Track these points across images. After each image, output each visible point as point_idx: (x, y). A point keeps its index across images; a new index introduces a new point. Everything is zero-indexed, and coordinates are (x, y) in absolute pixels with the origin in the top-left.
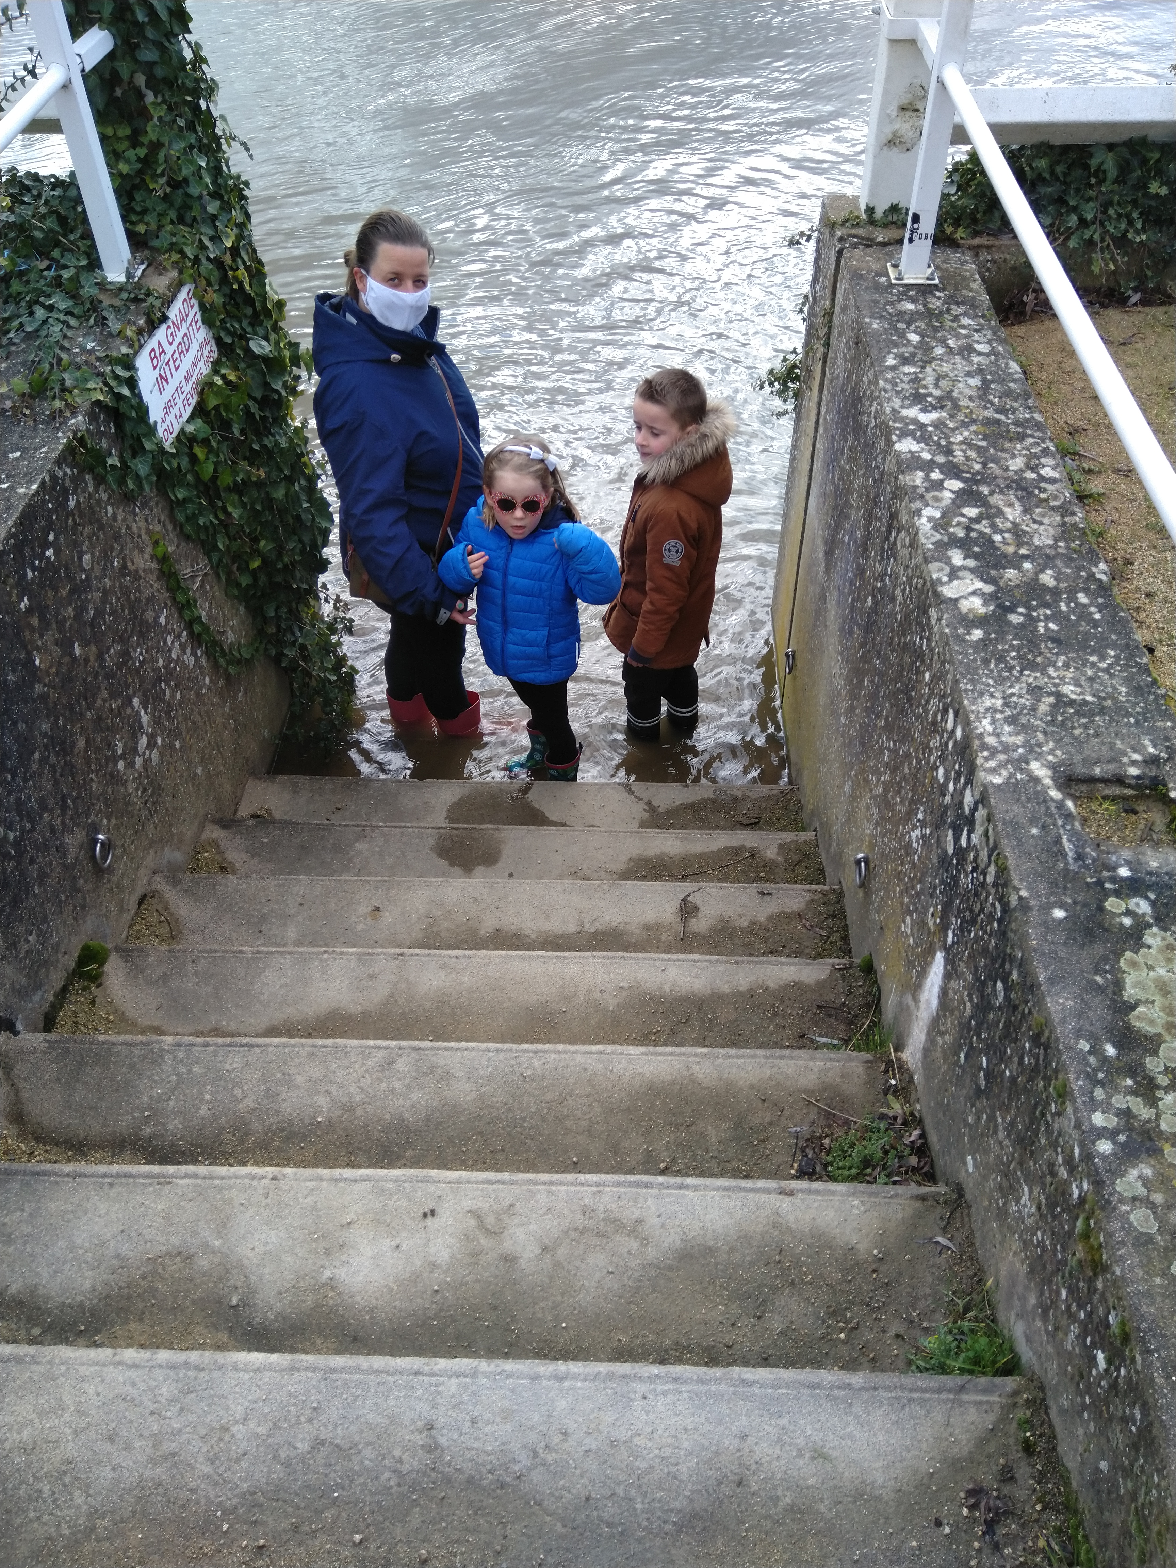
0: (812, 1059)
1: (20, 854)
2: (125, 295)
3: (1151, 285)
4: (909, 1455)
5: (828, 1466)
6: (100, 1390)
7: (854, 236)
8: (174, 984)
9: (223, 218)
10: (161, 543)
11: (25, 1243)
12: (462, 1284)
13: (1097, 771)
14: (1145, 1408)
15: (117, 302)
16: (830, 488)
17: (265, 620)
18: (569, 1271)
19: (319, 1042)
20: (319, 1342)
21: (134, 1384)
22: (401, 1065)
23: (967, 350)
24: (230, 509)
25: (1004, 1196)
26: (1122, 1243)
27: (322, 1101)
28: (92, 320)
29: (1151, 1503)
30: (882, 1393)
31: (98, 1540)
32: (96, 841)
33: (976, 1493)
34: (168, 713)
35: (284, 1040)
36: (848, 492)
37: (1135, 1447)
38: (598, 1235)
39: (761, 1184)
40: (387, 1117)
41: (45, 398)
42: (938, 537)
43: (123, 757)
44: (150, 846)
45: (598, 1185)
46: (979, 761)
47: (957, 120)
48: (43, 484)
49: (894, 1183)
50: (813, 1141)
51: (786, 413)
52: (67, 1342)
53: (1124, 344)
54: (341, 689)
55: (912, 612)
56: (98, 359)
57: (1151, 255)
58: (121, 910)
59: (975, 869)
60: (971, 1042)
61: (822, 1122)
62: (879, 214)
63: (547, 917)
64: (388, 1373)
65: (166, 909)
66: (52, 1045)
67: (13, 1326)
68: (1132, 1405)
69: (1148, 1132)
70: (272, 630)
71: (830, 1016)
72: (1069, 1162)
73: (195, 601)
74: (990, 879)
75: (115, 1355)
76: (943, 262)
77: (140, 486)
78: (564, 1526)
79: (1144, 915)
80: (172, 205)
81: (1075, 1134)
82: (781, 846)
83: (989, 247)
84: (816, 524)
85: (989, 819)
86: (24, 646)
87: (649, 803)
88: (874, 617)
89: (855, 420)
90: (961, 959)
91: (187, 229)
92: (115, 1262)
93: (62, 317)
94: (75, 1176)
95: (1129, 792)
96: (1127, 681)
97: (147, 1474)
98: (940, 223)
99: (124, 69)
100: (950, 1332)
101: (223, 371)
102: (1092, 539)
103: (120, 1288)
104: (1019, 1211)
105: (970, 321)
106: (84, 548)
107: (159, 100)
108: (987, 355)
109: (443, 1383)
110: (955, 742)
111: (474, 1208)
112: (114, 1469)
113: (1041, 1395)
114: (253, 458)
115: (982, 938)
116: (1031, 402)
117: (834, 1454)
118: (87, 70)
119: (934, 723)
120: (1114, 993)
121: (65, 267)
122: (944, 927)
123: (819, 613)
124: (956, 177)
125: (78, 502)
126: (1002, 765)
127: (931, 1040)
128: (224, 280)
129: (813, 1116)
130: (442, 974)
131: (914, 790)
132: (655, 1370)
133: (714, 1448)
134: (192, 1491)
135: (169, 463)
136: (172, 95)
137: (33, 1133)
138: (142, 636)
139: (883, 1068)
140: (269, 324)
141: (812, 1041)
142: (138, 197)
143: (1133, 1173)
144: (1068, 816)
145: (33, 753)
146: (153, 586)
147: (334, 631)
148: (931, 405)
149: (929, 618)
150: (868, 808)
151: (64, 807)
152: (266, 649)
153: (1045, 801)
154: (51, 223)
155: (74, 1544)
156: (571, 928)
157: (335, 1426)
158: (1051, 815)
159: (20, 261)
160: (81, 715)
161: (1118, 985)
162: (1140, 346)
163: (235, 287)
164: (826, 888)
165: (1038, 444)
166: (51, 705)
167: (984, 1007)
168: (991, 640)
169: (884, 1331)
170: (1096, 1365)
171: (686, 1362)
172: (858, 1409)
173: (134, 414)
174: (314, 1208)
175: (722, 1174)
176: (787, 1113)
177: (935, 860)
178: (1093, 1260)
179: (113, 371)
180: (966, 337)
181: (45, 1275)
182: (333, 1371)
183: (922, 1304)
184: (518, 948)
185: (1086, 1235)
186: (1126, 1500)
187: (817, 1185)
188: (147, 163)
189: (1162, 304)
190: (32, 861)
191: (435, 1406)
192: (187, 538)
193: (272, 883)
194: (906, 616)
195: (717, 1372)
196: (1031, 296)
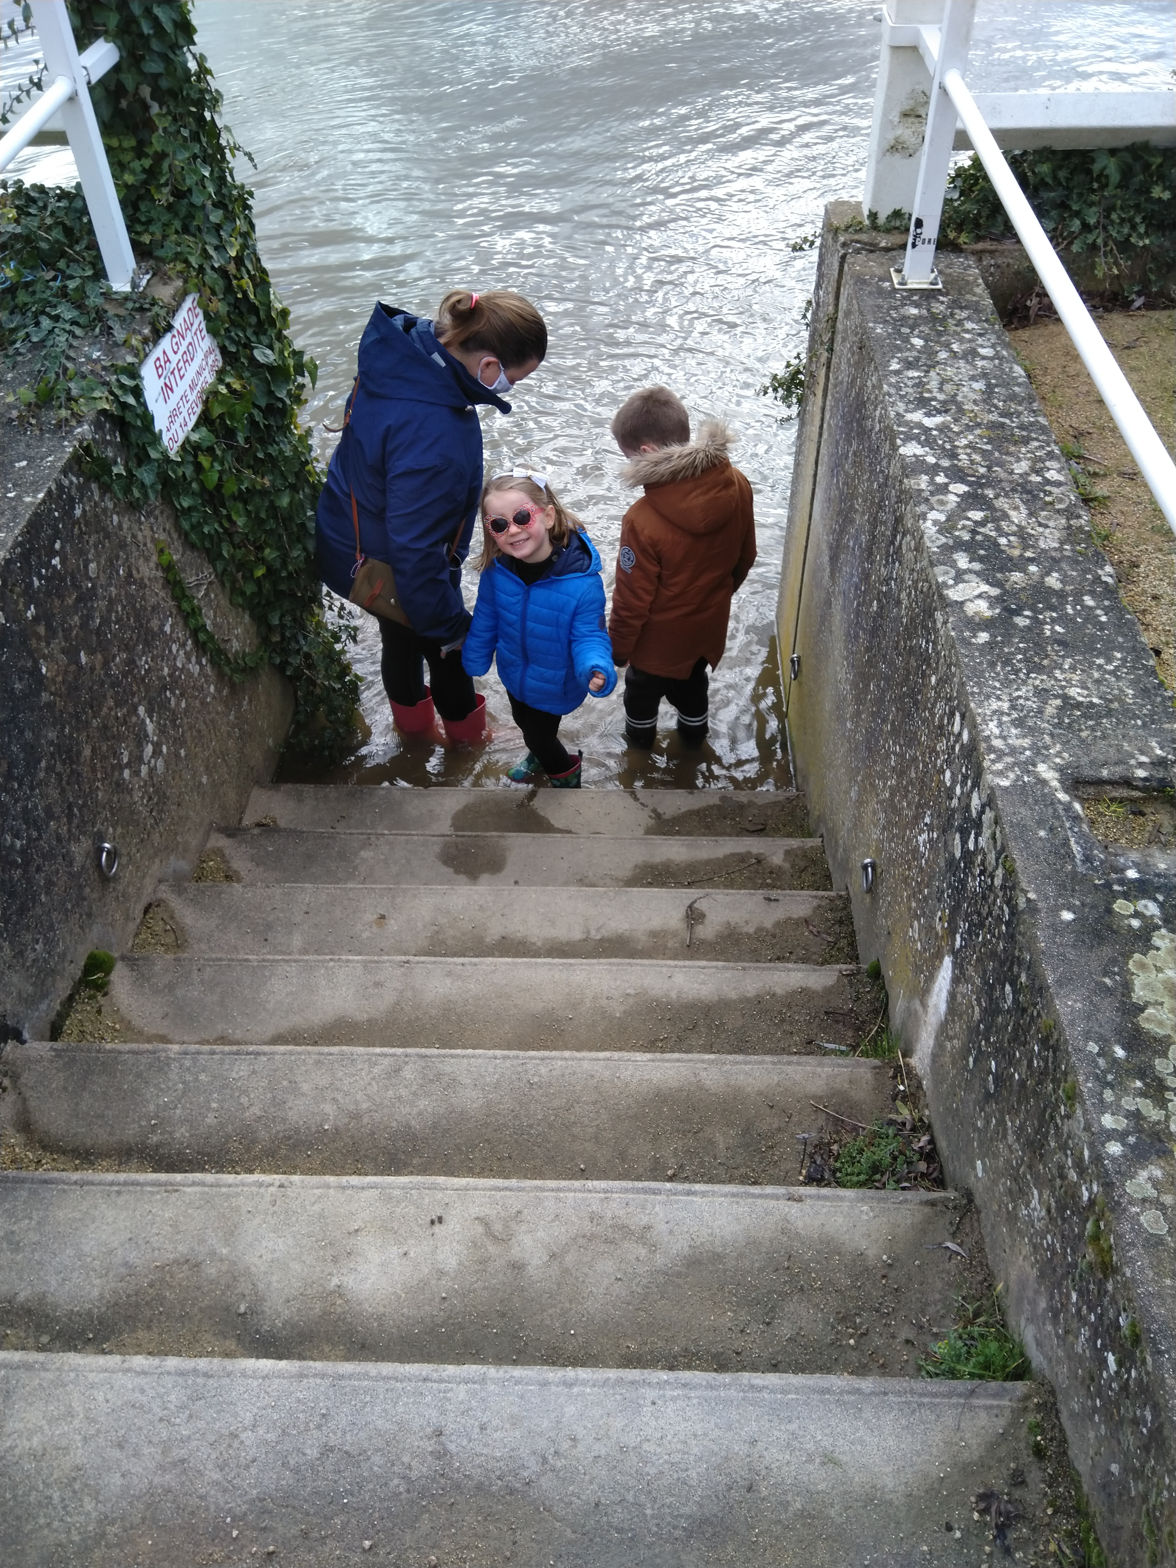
0: (820, 1065)
1: (27, 863)
2: (130, 305)
3: (1154, 289)
4: (919, 1460)
5: (838, 1471)
6: (109, 1397)
7: (857, 242)
8: (179, 992)
9: (227, 227)
10: (167, 551)
11: (33, 1252)
12: (470, 1292)
13: (1105, 773)
14: (1156, 1409)
15: (122, 312)
16: (835, 493)
17: (270, 628)
18: (577, 1278)
19: (326, 1049)
20: (327, 1349)
21: (143, 1391)
22: (408, 1073)
23: (971, 354)
24: (234, 518)
25: (1013, 1201)
26: (1133, 1244)
27: (329, 1109)
28: (97, 330)
29: (1162, 1504)
30: (892, 1398)
31: (108, 1546)
32: (102, 850)
33: (987, 1497)
34: (173, 722)
35: (290, 1048)
36: (853, 497)
37: (1146, 1449)
38: (606, 1241)
39: (769, 1189)
40: (394, 1124)
41: (52, 408)
42: (944, 540)
43: (128, 765)
44: (156, 855)
45: (606, 1191)
46: (986, 764)
47: (959, 125)
48: (49, 492)
49: (904, 1189)
50: (822, 1147)
51: (789, 418)
52: (75, 1349)
53: (1128, 348)
54: (345, 697)
55: (918, 615)
56: (104, 368)
57: (1154, 259)
58: (127, 918)
59: (982, 873)
60: (980, 1046)
61: (831, 1128)
62: (882, 219)
63: (553, 923)
64: (396, 1379)
65: (172, 918)
66: (59, 1053)
67: (22, 1334)
68: (1143, 1407)
69: (1157, 1134)
70: (276, 638)
71: (837, 1022)
72: (1079, 1164)
73: (200, 610)
74: (998, 882)
75: (124, 1361)
76: (947, 267)
77: (146, 495)
78: (574, 1532)
79: (1152, 917)
80: (176, 214)
81: (1085, 1136)
82: (788, 853)
83: (992, 252)
84: (820, 529)
85: (996, 821)
86: (31, 654)
87: (654, 811)
88: (880, 621)
89: (860, 425)
90: (969, 963)
91: (191, 239)
92: (123, 1270)
93: (67, 327)
94: (82, 1184)
95: (1136, 794)
96: (1133, 683)
97: (157, 1480)
98: (943, 228)
99: (129, 81)
100: (960, 1337)
101: (228, 380)
102: (1098, 542)
103: (128, 1296)
104: (1029, 1215)
105: (974, 326)
106: (90, 556)
107: (164, 111)
108: (992, 359)
109: (451, 1390)
110: (962, 745)
111: (482, 1214)
112: (123, 1476)
113: (1052, 1400)
114: (258, 466)
115: (990, 941)
116: (1035, 406)
117: (844, 1459)
118: (94, 81)
119: (941, 727)
120: (1123, 995)
121: (71, 277)
122: (952, 931)
123: (824, 618)
124: (959, 182)
125: (84, 511)
126: (1009, 768)
127: (939, 1045)
128: (229, 289)
129: (821, 1122)
130: (448, 981)
131: (921, 794)
132: (664, 1375)
133: (723, 1453)
134: (201, 1498)
135: (174, 472)
136: (177, 106)
137: (40, 1141)
138: (147, 644)
139: (891, 1074)
140: (273, 333)
141: (819, 1047)
142: (143, 207)
143: (1143, 1175)
144: (1076, 818)
145: (39, 762)
146: (158, 595)
147: (337, 639)
148: (936, 409)
149: (935, 622)
150: (875, 813)
151: (70, 816)
152: (270, 658)
153: (1052, 804)
154: (57, 234)
155: (84, 1551)
156: (577, 935)
157: (344, 1433)
158: (1058, 818)
159: (26, 272)
160: (87, 723)
161: (1127, 987)
162: (1144, 349)
163: (239, 296)
164: (833, 894)
165: (1043, 447)
166: (58, 714)
167: (992, 1010)
168: (997, 643)
169: (894, 1337)
170: (1107, 1368)
171: (696, 1368)
172: (868, 1413)
173: (139, 423)
174: (321, 1216)
175: (730, 1181)
176: (795, 1119)
177: (942, 864)
178: (1103, 1262)
179: (118, 380)
180: (970, 341)
181: (53, 1282)
182: (342, 1377)
183: (931, 1310)
184: (524, 955)
185: (1096, 1238)
186: (1138, 1501)
187: (825, 1191)
188: (152, 173)
189: (1166, 308)
190: (39, 869)
191: (443, 1412)
192: (193, 546)
193: (277, 891)
194: (912, 620)
195: (726, 1378)
196: (1035, 300)
